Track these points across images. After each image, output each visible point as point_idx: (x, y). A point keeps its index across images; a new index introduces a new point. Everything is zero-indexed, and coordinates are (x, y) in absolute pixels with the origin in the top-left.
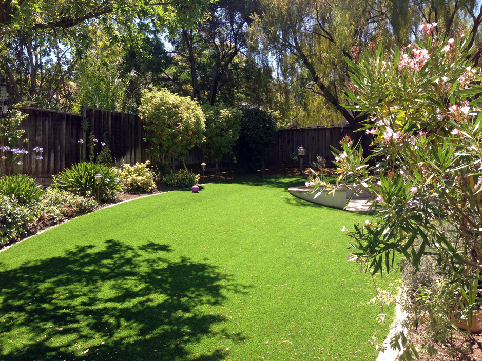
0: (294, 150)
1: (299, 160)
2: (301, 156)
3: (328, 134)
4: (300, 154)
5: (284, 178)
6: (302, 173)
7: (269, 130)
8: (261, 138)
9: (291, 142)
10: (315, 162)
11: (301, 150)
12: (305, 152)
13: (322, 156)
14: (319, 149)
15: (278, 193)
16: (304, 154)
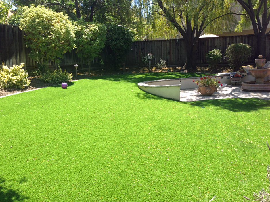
0: (145, 55)
1: (149, 62)
2: (149, 59)
3: (168, 44)
4: (149, 58)
5: (137, 75)
6: (150, 71)
7: (127, 40)
8: (121, 46)
9: (143, 49)
10: (159, 63)
11: (150, 56)
12: (152, 57)
13: (164, 59)
14: (162, 54)
15: (130, 87)
16: (152, 58)
